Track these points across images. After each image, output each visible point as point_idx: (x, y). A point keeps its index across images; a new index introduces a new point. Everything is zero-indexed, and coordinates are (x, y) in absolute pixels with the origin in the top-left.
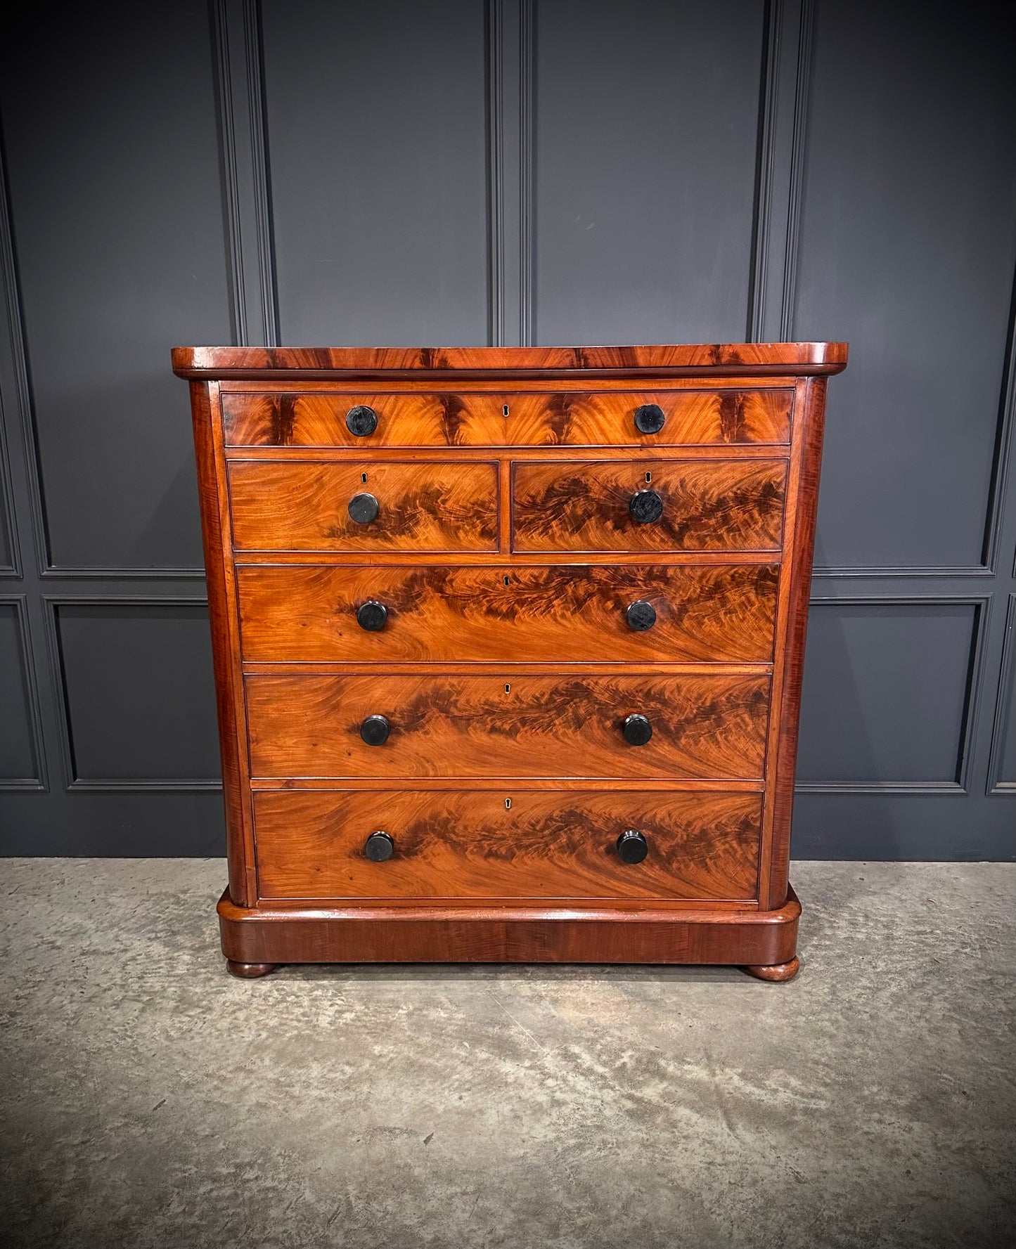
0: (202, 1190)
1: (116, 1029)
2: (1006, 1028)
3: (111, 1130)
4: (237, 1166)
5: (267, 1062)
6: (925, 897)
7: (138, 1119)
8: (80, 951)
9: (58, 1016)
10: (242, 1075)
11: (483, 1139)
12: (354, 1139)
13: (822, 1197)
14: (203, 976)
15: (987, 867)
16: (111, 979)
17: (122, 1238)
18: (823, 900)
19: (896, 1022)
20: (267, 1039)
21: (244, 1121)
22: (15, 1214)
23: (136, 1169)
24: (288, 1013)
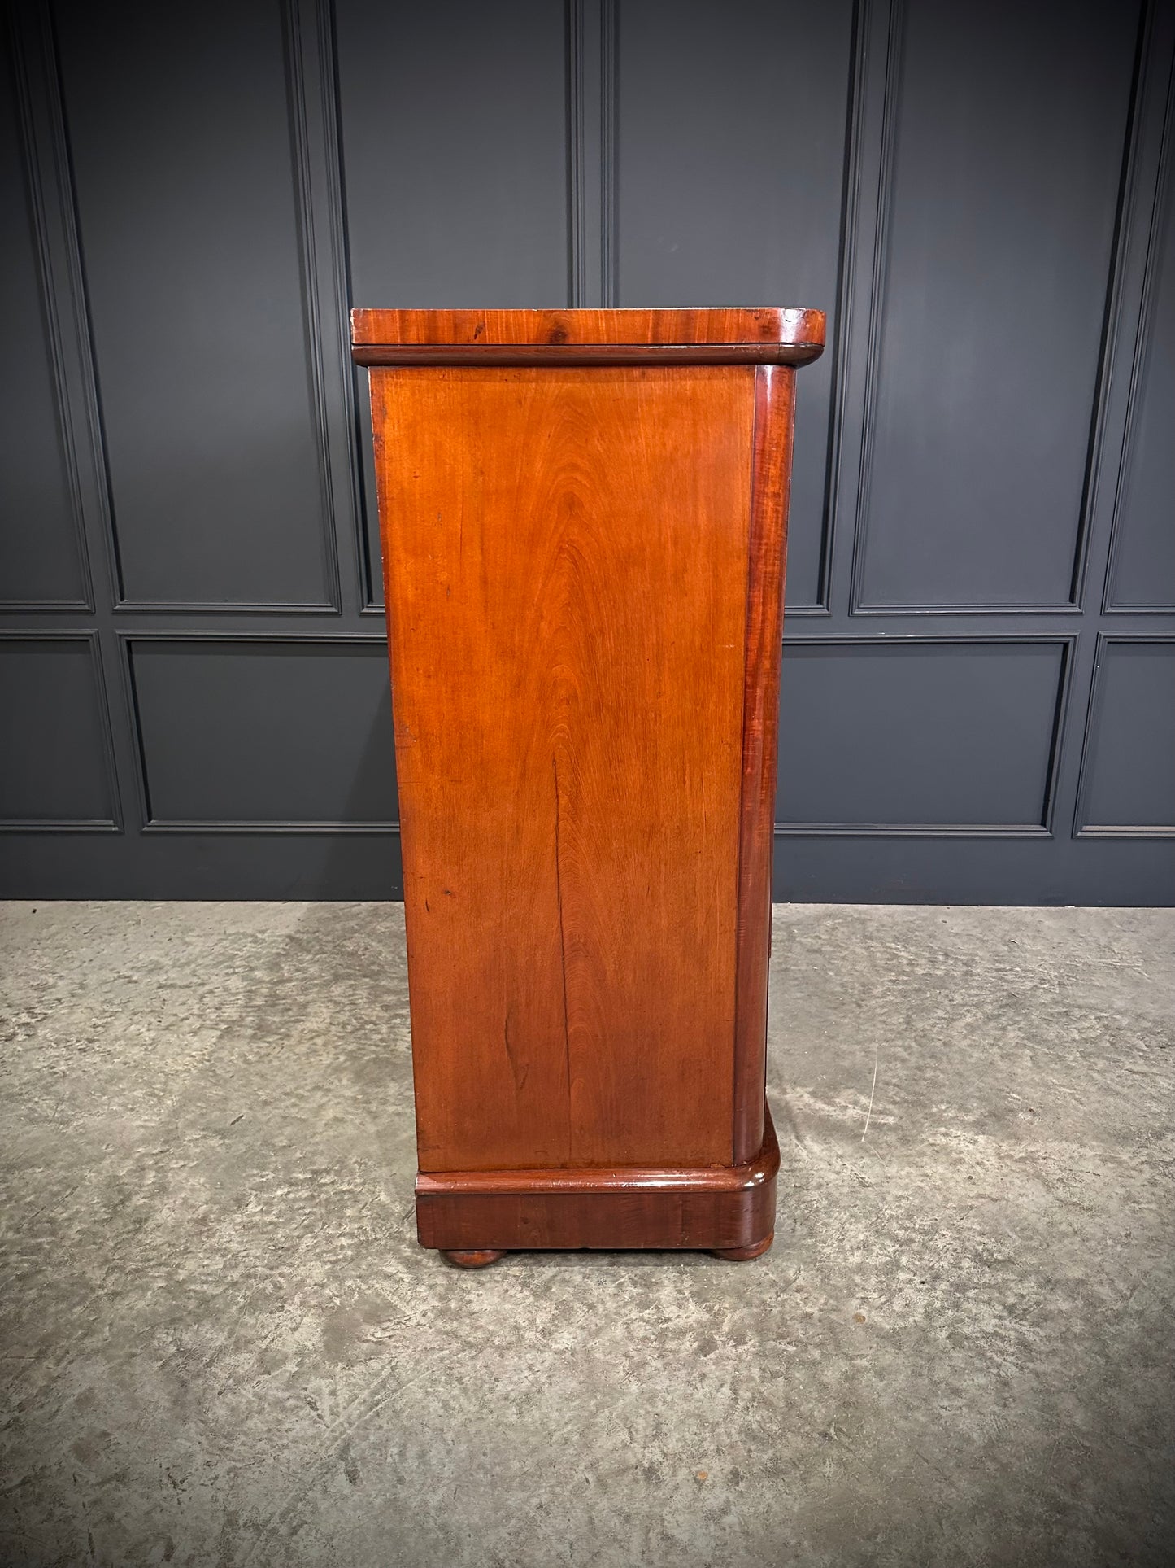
0: (279, 1193)
1: (194, 1053)
2: (1078, 1055)
3: (189, 1141)
4: (314, 1172)
5: (345, 1082)
6: (1007, 938)
7: (216, 1132)
8: (155, 985)
9: (135, 1042)
10: (320, 1093)
13: (884, 1199)
14: (282, 1007)
15: (1073, 911)
16: (189, 1010)
17: (201, 1233)
18: (904, 941)
19: (968, 1049)
20: (345, 1061)
21: (321, 1133)
22: (96, 1213)
23: (214, 1175)
24: (366, 1039)
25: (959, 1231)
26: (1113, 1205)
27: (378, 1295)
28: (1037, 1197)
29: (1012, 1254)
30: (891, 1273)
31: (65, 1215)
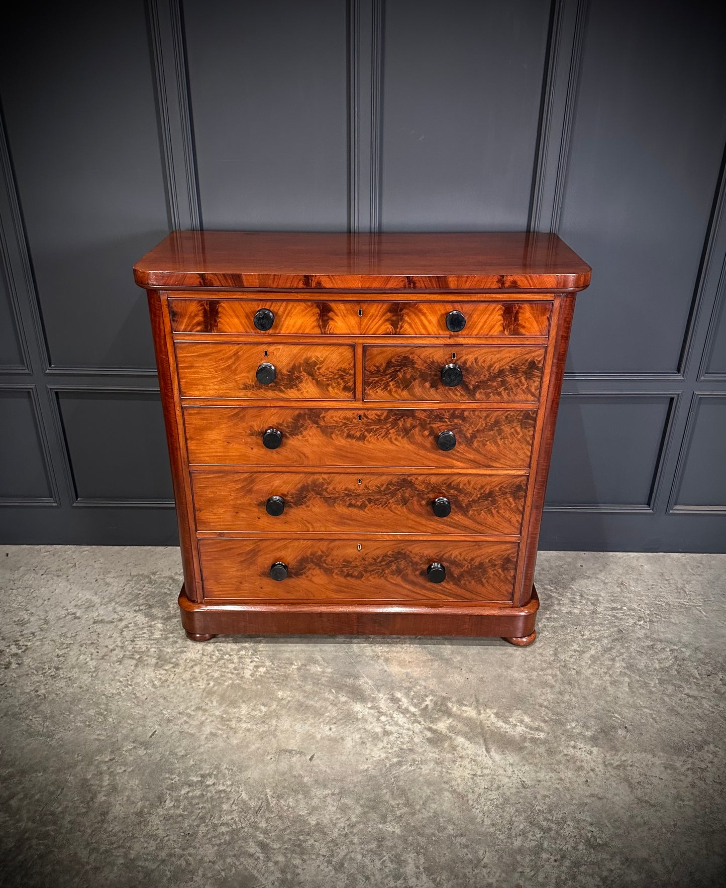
0: (183, 792)
1: (121, 679)
2: (657, 681)
3: (126, 751)
4: (202, 776)
5: (215, 703)
6: (620, 581)
7: (141, 744)
8: (93, 620)
9: (85, 670)
10: (200, 713)
11: (344, 758)
12: (269, 758)
13: (536, 798)
14: (171, 639)
15: (663, 556)
16: (114, 642)
17: (140, 823)
18: (556, 583)
19: (591, 676)
20: (214, 686)
21: (204, 745)
22: (78, 807)
23: (144, 778)
24: (225, 667)
25: (578, 822)
26: (669, 802)
27: (246, 869)
28: (625, 796)
29: (608, 840)
30: (538, 853)
31: (60, 809)
